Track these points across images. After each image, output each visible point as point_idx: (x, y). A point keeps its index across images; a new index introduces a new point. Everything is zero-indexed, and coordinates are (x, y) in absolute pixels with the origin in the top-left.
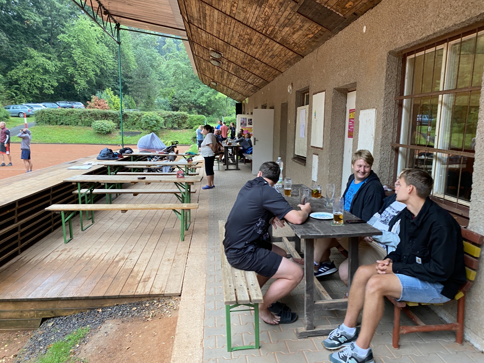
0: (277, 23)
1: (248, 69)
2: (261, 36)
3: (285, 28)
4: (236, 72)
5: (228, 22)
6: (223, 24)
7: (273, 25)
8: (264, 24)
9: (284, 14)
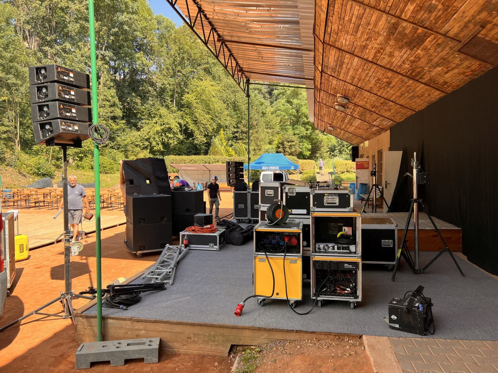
0: (427, 64)
1: (377, 112)
2: (404, 78)
3: (437, 67)
4: (361, 116)
5: (367, 67)
6: (360, 70)
7: (422, 67)
8: (411, 66)
9: (440, 54)
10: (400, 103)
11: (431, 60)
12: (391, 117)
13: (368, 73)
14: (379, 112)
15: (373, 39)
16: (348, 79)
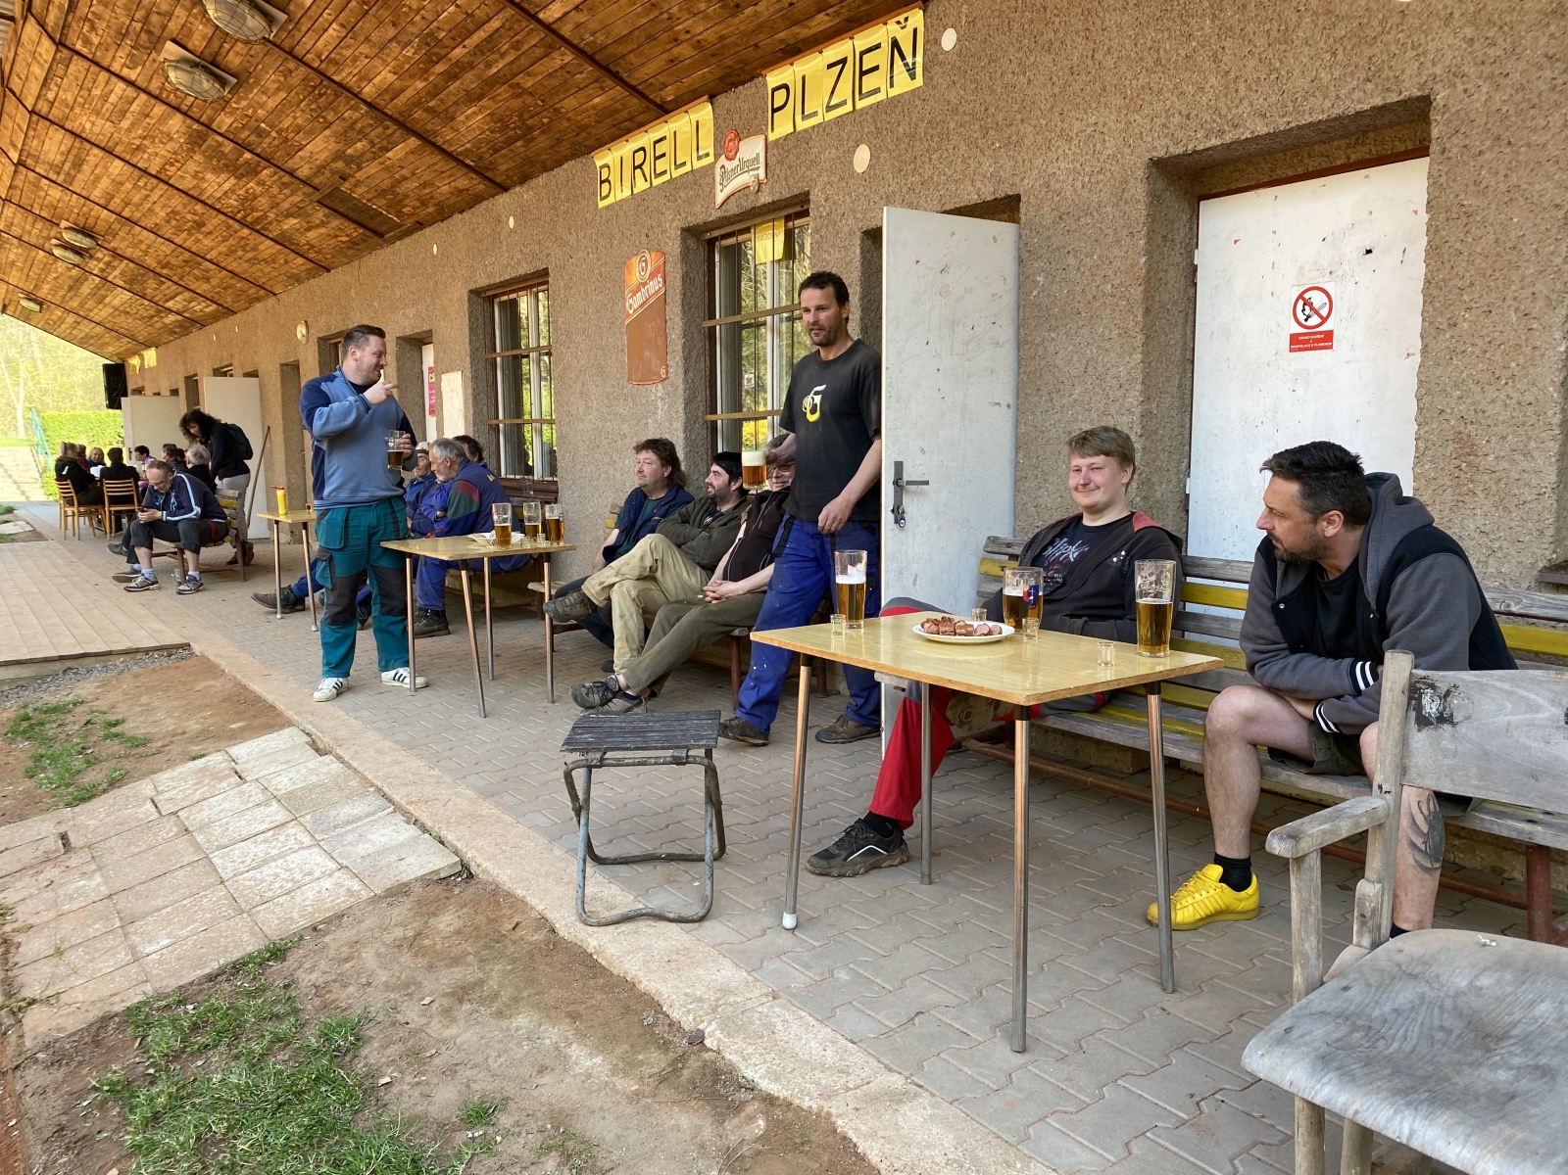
0: (272, 208)
2: (231, 222)
3: (290, 218)
4: (131, 282)
5: (146, 184)
6: (128, 186)
7: (262, 211)
8: (242, 205)
9: (290, 199)
10: (230, 268)
11: (278, 204)
12: (212, 294)
13: (148, 196)
14: (181, 279)
15: (157, 141)
16: (96, 194)
